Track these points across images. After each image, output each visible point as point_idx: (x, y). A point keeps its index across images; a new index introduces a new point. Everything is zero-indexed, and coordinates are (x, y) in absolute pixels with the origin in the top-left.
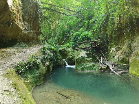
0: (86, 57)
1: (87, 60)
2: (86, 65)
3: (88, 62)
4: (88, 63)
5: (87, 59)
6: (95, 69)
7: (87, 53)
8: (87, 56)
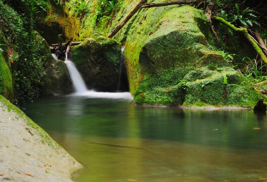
0: (198, 40)
1: (201, 55)
2: (196, 76)
3: (205, 63)
4: (205, 70)
5: (198, 46)
6: (238, 100)
7: (199, 16)
8: (200, 34)
